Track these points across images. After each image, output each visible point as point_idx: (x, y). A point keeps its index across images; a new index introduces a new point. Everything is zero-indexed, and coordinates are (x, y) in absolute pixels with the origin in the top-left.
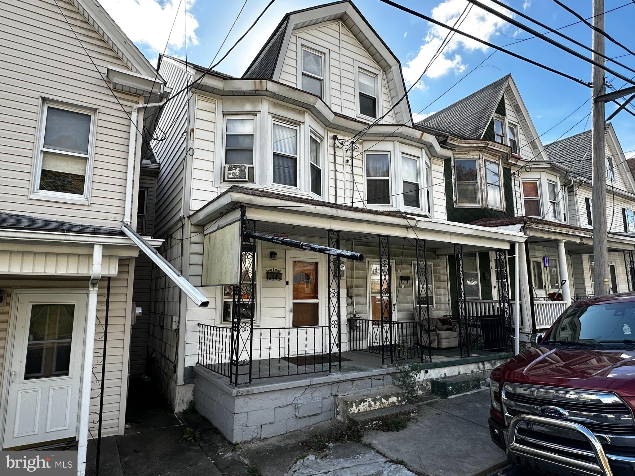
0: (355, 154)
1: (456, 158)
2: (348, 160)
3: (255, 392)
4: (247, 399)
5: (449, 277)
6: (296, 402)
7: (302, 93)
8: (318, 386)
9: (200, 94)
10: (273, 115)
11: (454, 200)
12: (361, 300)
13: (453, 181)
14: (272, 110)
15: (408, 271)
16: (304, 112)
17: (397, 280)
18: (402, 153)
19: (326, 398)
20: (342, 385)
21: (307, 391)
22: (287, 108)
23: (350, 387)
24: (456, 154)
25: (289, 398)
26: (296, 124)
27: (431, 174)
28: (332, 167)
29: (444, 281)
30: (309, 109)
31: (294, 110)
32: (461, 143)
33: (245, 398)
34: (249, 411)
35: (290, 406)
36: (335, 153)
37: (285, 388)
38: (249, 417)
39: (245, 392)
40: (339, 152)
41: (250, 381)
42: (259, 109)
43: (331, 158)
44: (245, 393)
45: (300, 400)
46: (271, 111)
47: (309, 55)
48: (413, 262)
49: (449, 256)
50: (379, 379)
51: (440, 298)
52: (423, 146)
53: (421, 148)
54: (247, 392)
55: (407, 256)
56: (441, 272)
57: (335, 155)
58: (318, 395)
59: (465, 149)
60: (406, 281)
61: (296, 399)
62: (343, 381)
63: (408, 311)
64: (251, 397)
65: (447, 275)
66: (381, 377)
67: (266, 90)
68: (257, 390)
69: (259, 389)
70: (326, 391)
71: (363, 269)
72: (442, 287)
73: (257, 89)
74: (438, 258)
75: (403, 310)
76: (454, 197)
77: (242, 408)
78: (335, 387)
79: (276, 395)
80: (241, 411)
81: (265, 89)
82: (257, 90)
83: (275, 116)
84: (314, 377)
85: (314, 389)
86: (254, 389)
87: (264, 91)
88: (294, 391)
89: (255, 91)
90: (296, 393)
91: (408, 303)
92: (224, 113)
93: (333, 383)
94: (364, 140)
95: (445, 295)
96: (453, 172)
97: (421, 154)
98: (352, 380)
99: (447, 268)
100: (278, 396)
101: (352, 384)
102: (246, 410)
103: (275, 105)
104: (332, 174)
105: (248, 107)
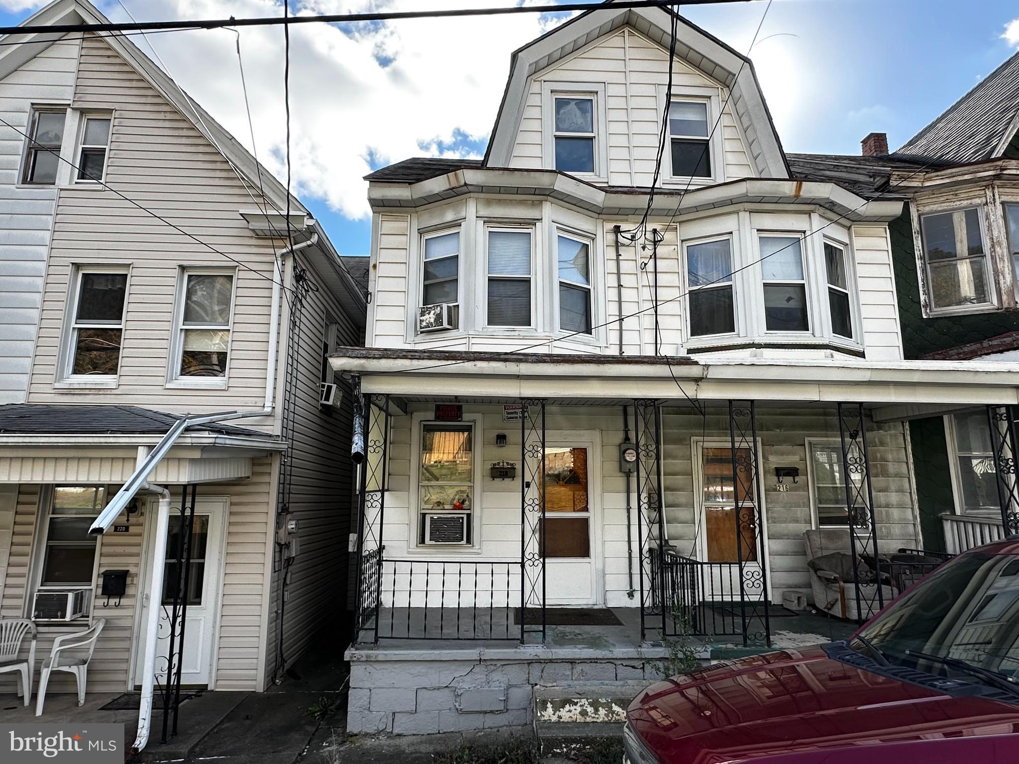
0: (660, 250)
1: (923, 214)
2: (646, 264)
3: (380, 658)
4: (369, 668)
5: (912, 467)
6: (456, 685)
7: (526, 173)
8: (499, 664)
9: (385, 212)
10: (486, 219)
11: (922, 303)
12: (682, 514)
13: (918, 263)
14: (485, 212)
15: (796, 458)
16: (541, 202)
17: (768, 476)
18: (758, 230)
19: (515, 686)
20: (550, 668)
21: (477, 669)
22: (511, 203)
23: (569, 673)
24: (925, 205)
25: (444, 676)
26: (529, 224)
27: (853, 258)
28: (612, 281)
29: (898, 475)
30: (548, 195)
31: (521, 203)
32: (930, 179)
33: (368, 666)
34: (373, 686)
35: (447, 690)
36: (618, 255)
37: (433, 659)
38: (373, 696)
39: (364, 657)
40: (625, 253)
41: (376, 641)
42: (463, 214)
43: (612, 266)
44: (364, 659)
45: (463, 682)
46: (481, 213)
47: (569, 103)
48: (807, 440)
49: (911, 423)
50: (634, 667)
51: (887, 512)
52: (812, 207)
53: (809, 213)
54: (367, 657)
55: (793, 427)
56: (890, 457)
57: (618, 261)
58: (499, 679)
59: (943, 190)
60: (791, 478)
61: (456, 679)
62: (551, 661)
63: (796, 536)
64: (376, 666)
65: (907, 463)
66: (638, 664)
67: (466, 184)
68: (383, 656)
69: (386, 655)
70: (516, 674)
71: (683, 458)
72: (893, 488)
73: (453, 186)
74: (879, 428)
75: (784, 535)
76: (922, 297)
77: (362, 680)
78: (536, 670)
79: (420, 668)
80: (361, 685)
81: (462, 183)
82: (453, 188)
83: (488, 221)
84: (488, 647)
85: (493, 667)
86: (380, 654)
87: (462, 186)
88: (453, 667)
89: (452, 189)
90: (456, 670)
91: (797, 521)
92: (421, 232)
93: (530, 662)
94: (680, 223)
95: (901, 506)
96: (918, 243)
97: (808, 224)
98: (572, 662)
99: (905, 448)
100: (424, 670)
101: (572, 668)
102: (368, 684)
103: (489, 203)
104: (613, 294)
105: (449, 216)
